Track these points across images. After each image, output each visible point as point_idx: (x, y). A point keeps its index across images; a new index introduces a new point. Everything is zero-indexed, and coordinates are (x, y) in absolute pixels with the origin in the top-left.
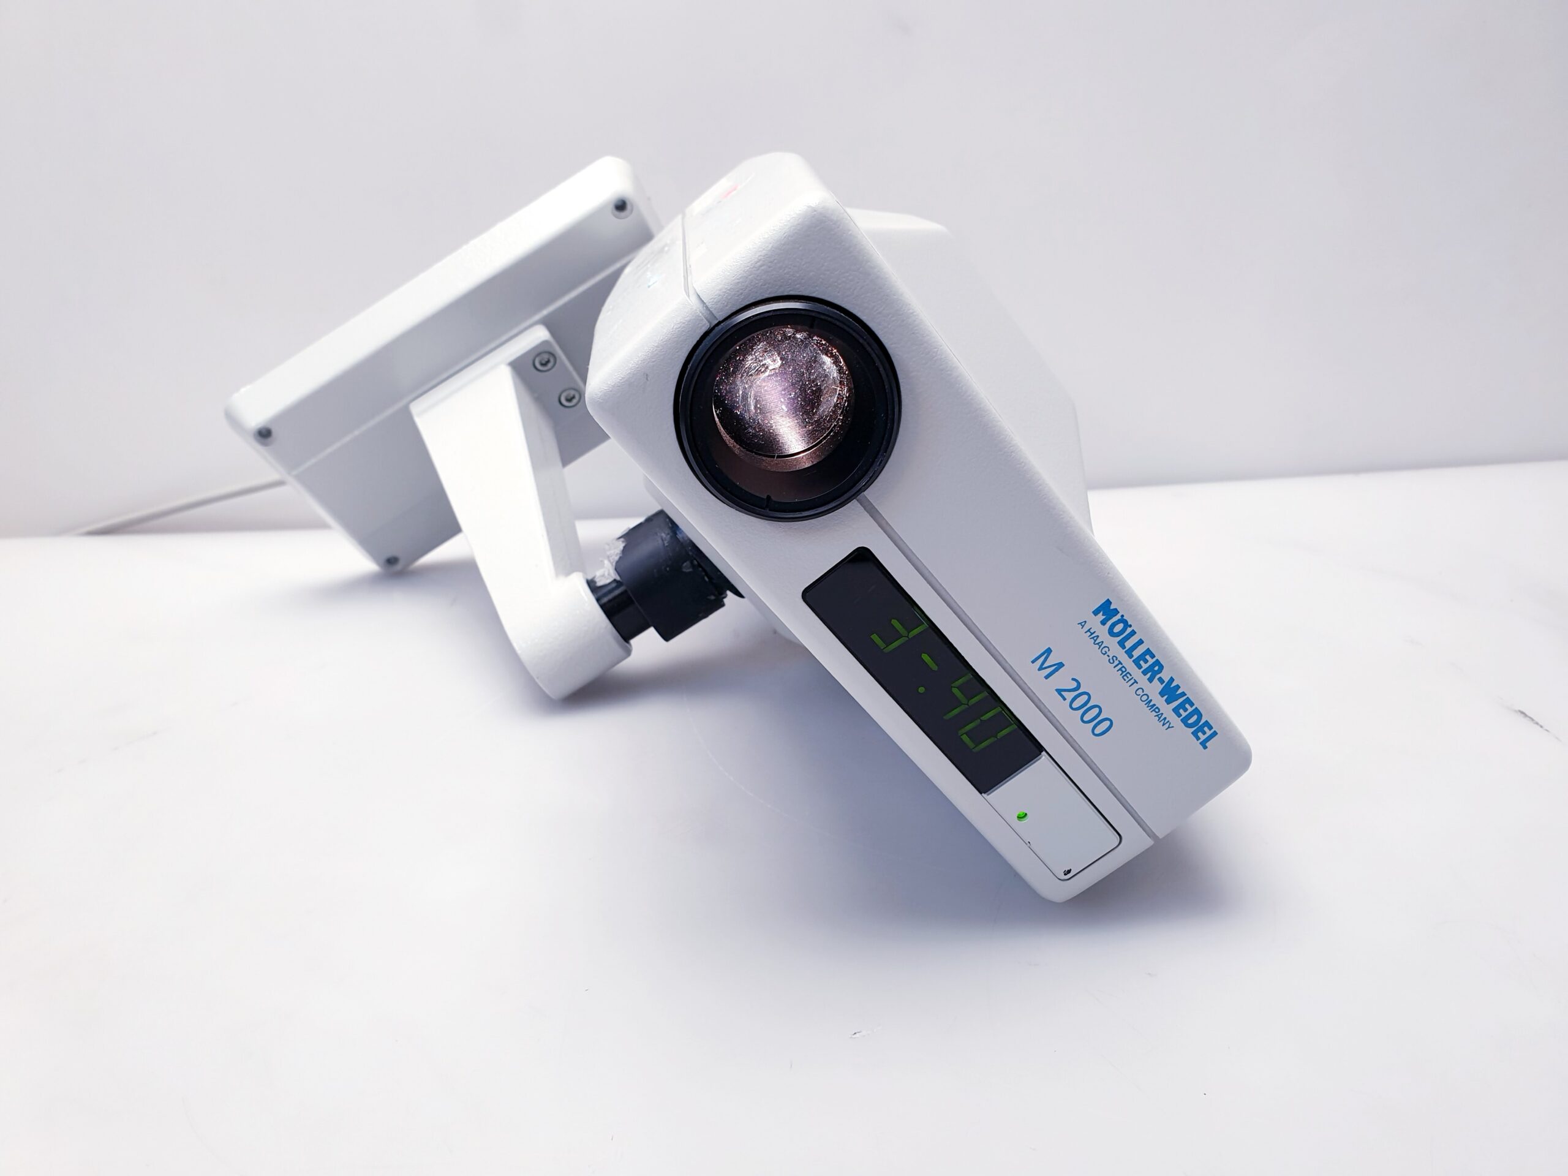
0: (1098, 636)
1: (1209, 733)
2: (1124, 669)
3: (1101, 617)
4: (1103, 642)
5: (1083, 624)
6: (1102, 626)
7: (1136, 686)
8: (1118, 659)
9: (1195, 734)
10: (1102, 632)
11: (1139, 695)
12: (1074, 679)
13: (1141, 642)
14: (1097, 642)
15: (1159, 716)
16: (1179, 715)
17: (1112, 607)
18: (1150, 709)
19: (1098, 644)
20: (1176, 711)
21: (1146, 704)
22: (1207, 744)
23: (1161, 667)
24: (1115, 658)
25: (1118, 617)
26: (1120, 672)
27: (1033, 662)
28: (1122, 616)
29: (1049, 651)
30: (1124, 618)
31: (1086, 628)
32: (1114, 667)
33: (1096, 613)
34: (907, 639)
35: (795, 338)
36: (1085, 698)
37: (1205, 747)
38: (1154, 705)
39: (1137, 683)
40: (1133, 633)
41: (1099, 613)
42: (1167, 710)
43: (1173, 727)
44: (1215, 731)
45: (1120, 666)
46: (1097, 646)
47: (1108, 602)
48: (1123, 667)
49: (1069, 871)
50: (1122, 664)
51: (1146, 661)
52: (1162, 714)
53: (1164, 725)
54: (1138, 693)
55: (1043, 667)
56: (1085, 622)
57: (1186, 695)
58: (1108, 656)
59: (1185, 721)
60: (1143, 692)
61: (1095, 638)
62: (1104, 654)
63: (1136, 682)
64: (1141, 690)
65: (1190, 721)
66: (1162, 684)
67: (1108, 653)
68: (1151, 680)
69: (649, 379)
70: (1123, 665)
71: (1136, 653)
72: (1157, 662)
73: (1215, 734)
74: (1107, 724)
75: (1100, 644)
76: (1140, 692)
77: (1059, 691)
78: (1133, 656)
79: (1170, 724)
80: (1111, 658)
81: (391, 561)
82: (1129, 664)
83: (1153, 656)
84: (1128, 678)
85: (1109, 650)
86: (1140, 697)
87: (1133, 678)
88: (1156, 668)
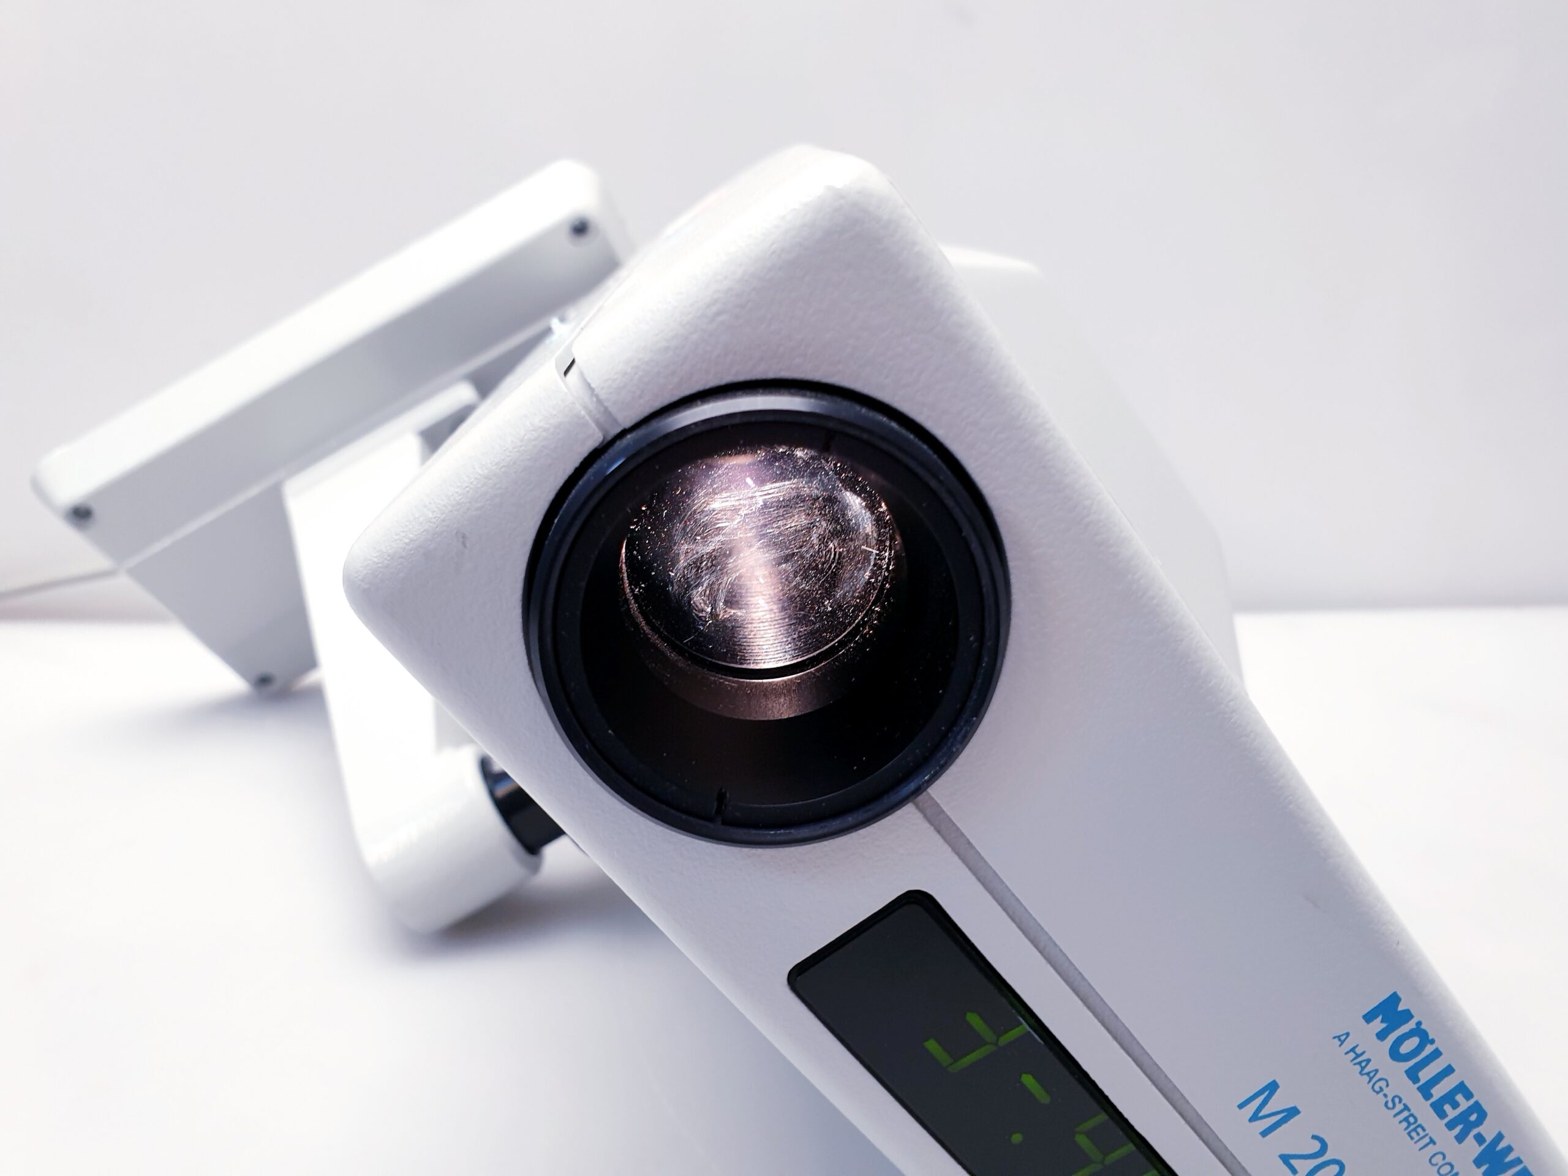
0: (1368, 1061)
2: (1412, 1120)
3: (1378, 1025)
4: (1377, 1071)
5: (1341, 1039)
6: (1379, 1042)
7: (1431, 1150)
8: (1403, 1102)
10: (1379, 1053)
11: (1437, 1165)
12: (1314, 1137)
13: (1449, 1070)
14: (1366, 1070)
17: (1401, 1008)
19: (1368, 1074)
23: (1482, 1115)
24: (1397, 1100)
25: (1411, 1025)
26: (1405, 1124)
27: (1241, 1106)
28: (1419, 1023)
29: (1273, 1087)
30: (1423, 1027)
31: (1348, 1045)
32: (1395, 1116)
33: (1369, 1017)
34: (994, 1048)
39: (1434, 1143)
40: (1437, 1054)
41: (1378, 1017)
45: (1406, 1114)
46: (1366, 1078)
47: (1394, 999)
48: (1412, 1115)
50: (1409, 1110)
51: (1455, 1105)
54: (1434, 1161)
55: (1261, 1114)
56: (1348, 1034)
57: (1523, 1163)
58: (1385, 1096)
60: (1444, 1158)
61: (1363, 1064)
62: (1378, 1093)
63: (1432, 1141)
64: (1441, 1157)
66: (1480, 1145)
67: (1386, 1091)
68: (1460, 1138)
69: (468, 545)
70: (1412, 1111)
71: (1438, 1092)
72: (1477, 1108)
75: (1372, 1075)
76: (1438, 1159)
77: (1286, 1159)
78: (1431, 1096)
80: (1390, 1099)
81: (263, 681)
82: (1423, 1110)
83: (1468, 1095)
84: (1418, 1134)
85: (1387, 1086)
86: (1437, 1167)
87: (1427, 1135)
88: (1473, 1117)
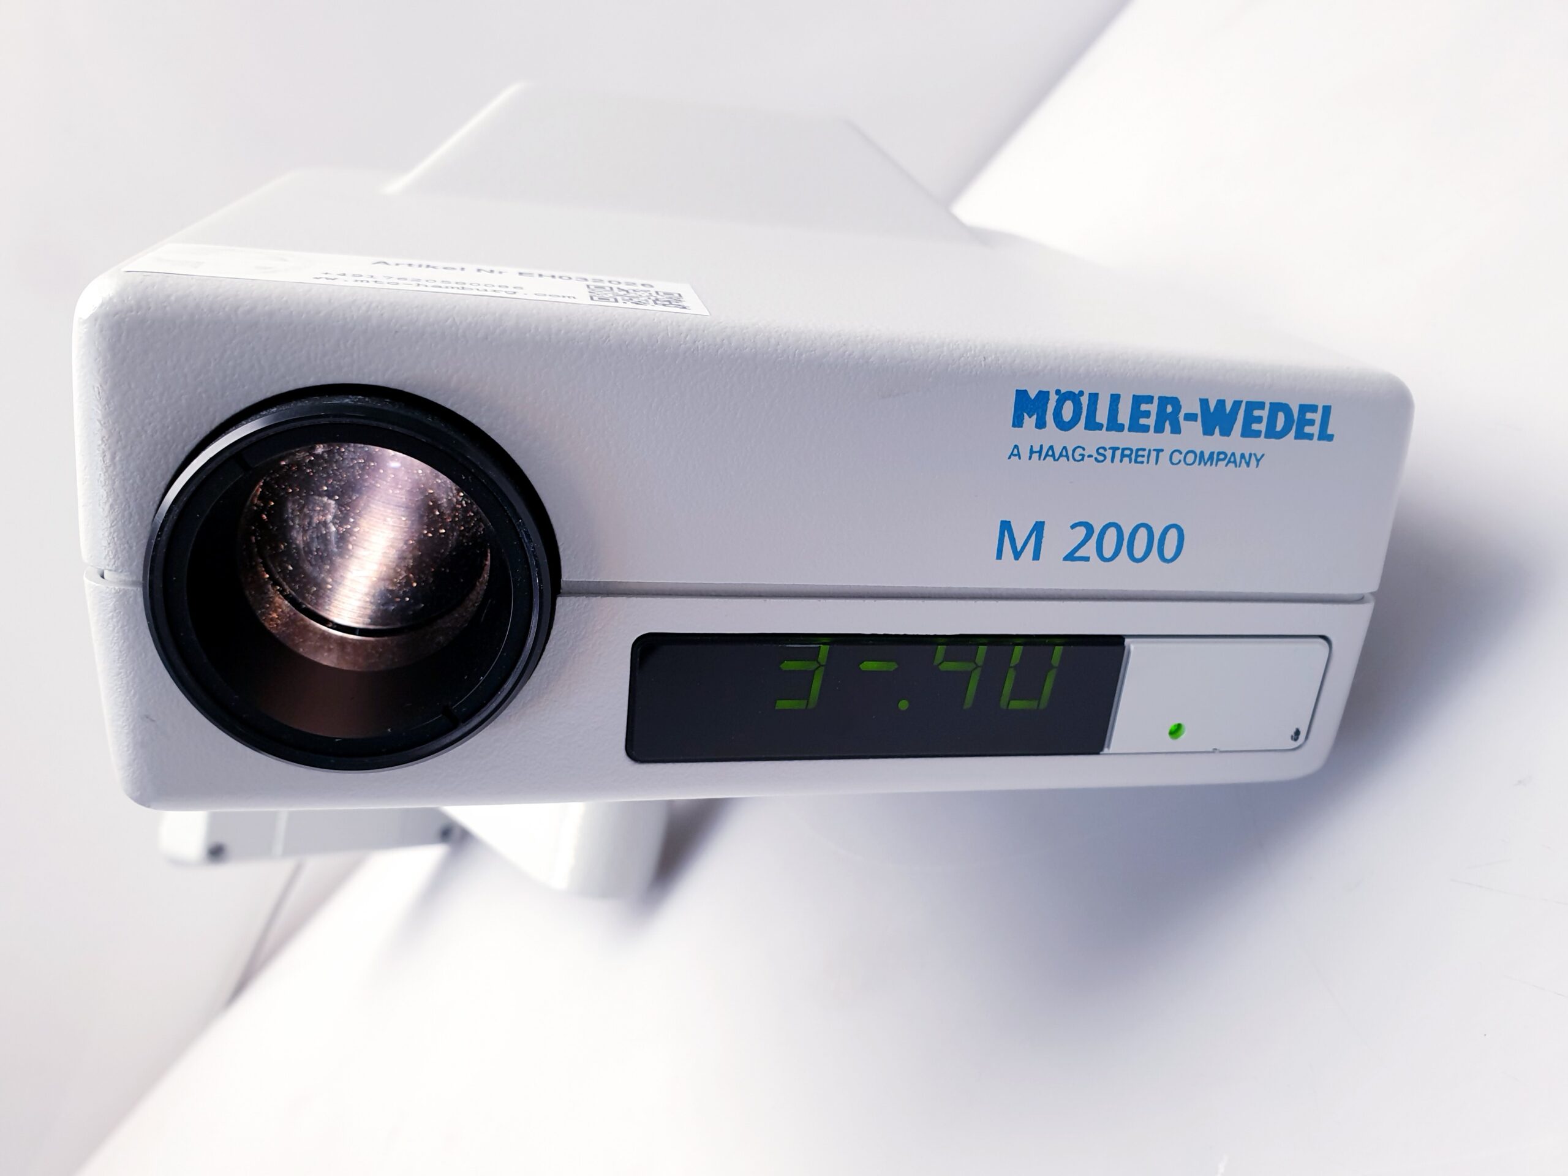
0: (1051, 448)
1: (1317, 417)
2: (1127, 452)
3: (1030, 422)
4: (1065, 448)
5: (1016, 453)
6: (1044, 430)
7: (1164, 457)
8: (1107, 447)
9: (1301, 435)
10: (1052, 435)
11: (1180, 461)
12: (1073, 527)
13: (1115, 399)
14: (1057, 456)
15: (1230, 459)
16: (1257, 434)
17: (1033, 395)
18: (1211, 464)
19: (1061, 455)
20: (1248, 432)
21: (1200, 464)
22: (1329, 432)
23: (1175, 402)
24: (1101, 451)
25: (1053, 398)
26: (1126, 460)
27: (999, 556)
28: (1058, 392)
29: (1006, 526)
30: (1062, 392)
31: (1025, 452)
32: (1112, 461)
33: (1018, 422)
34: (822, 669)
35: (317, 456)
36: (1112, 533)
37: (1330, 438)
38: (1212, 454)
39: (1162, 450)
40: (1094, 398)
41: (1024, 416)
42: (1235, 443)
43: (1263, 455)
44: (1324, 407)
45: (1118, 453)
46: (1063, 459)
47: (1021, 395)
48: (1124, 449)
49: (1297, 733)
50: (1118, 448)
51: (1147, 414)
52: (1233, 454)
53: (1248, 464)
54: (1175, 460)
55: (1019, 549)
56: (1016, 446)
57: (1242, 402)
58: (1090, 456)
59: (1271, 433)
60: (1180, 452)
61: (1050, 453)
62: (1082, 459)
63: (1159, 451)
64: (1176, 454)
65: (1280, 426)
66: (1196, 421)
67: (1086, 453)
68: (1176, 430)
70: (1121, 447)
71: (1124, 417)
72: (1164, 401)
73: (1327, 410)
74: (1173, 534)
75: (1064, 453)
76: (1177, 457)
77: (1070, 557)
78: (1123, 425)
79: (1255, 455)
80: (1095, 455)
82: (1128, 439)
83: (1149, 399)
84: (1143, 456)
85: (1084, 449)
86: (1182, 462)
87: (1150, 451)
88: (1169, 409)
